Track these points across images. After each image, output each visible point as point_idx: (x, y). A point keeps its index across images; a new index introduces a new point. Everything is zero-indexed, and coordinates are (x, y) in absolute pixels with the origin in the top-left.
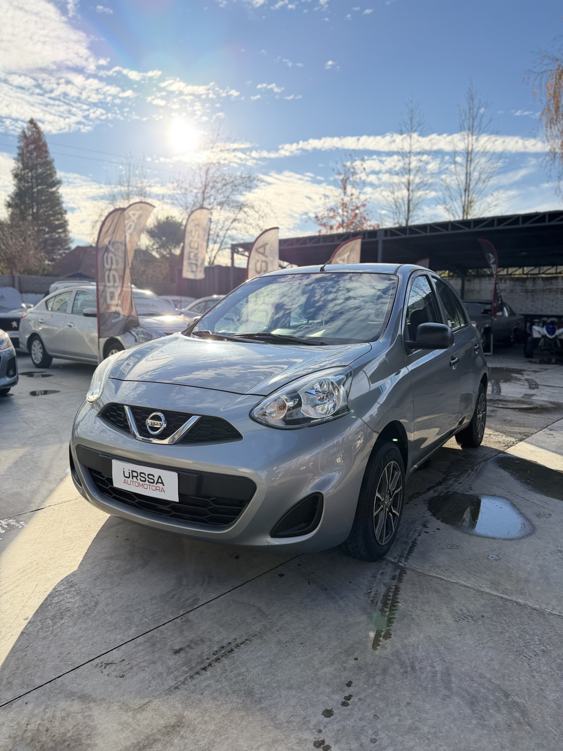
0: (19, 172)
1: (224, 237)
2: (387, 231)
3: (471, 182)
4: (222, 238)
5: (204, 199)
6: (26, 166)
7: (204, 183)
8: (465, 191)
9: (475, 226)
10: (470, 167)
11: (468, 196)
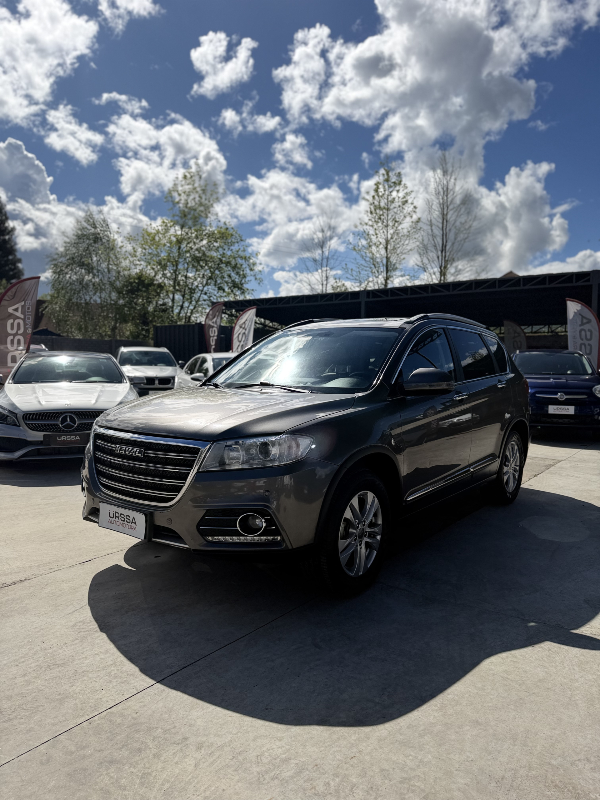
2: (369, 293)
3: (448, 243)
8: (442, 252)
9: (453, 290)
10: (446, 229)
11: (445, 256)
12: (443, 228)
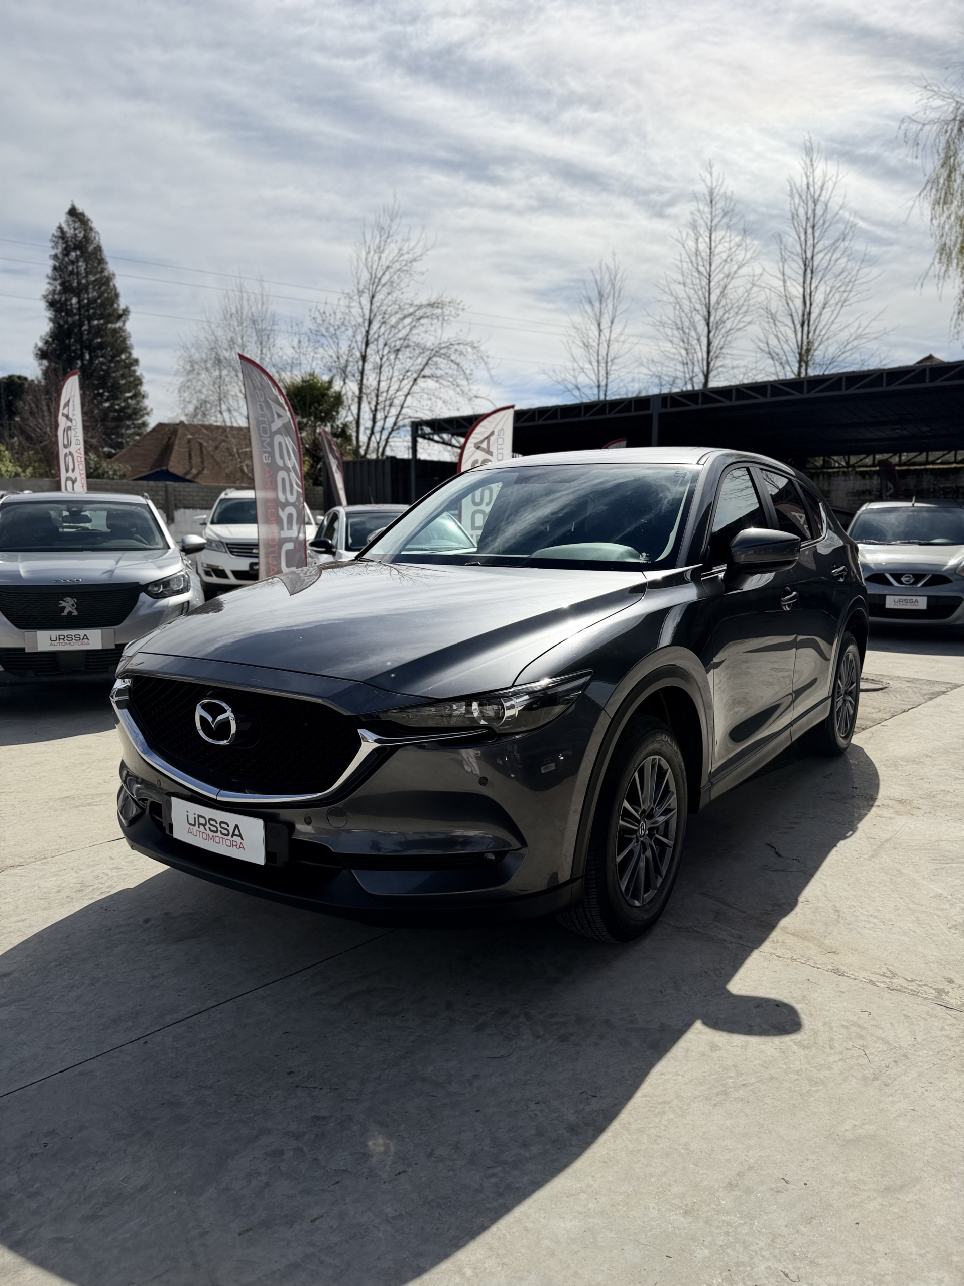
0: (56, 297)
1: (402, 407)
2: (666, 400)
3: (812, 310)
4: (399, 409)
5: (367, 344)
6: (66, 288)
7: (367, 317)
8: (802, 325)
9: (809, 392)
10: (811, 284)
11: (809, 332)
12: (804, 283)
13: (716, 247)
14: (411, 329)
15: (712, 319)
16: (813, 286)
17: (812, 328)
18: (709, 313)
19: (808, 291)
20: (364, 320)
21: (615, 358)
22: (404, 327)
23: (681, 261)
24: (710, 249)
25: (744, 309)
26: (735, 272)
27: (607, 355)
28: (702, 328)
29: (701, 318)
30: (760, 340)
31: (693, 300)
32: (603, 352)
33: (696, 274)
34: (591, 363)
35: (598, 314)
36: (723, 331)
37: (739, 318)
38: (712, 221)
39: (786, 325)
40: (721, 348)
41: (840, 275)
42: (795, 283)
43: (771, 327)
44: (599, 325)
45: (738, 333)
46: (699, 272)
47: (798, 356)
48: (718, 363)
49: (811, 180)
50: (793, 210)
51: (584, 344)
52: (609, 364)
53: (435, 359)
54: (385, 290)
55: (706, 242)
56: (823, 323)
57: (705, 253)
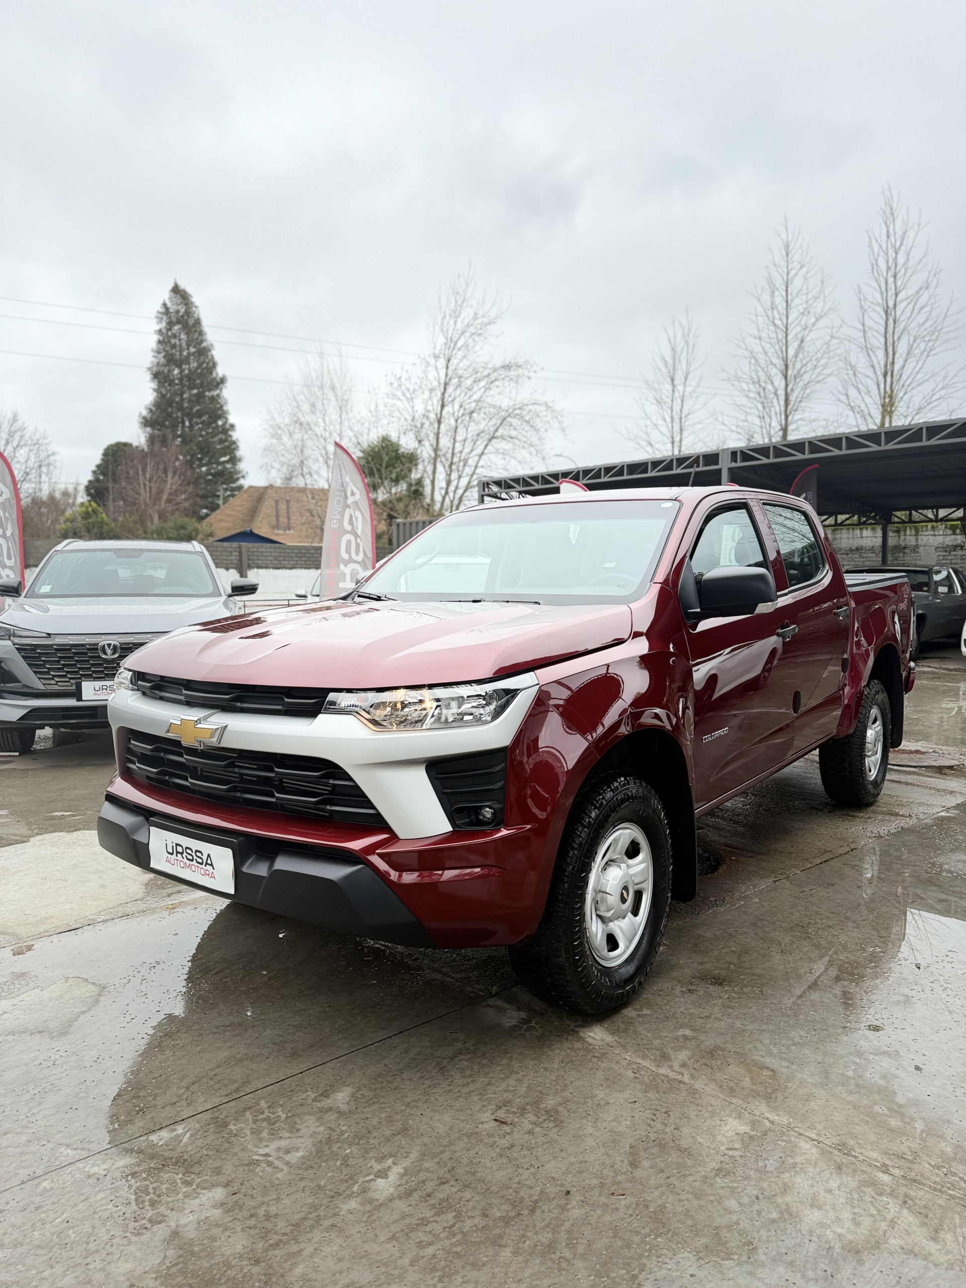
0: (161, 369)
1: (476, 467)
2: (734, 454)
3: (896, 360)
4: (473, 468)
5: (443, 406)
6: (170, 360)
7: (442, 381)
11: (892, 384)
12: (886, 333)
13: (792, 301)
14: (485, 391)
15: (790, 372)
16: (896, 337)
17: (896, 378)
18: (787, 366)
19: (890, 341)
20: (439, 383)
21: (689, 414)
22: (480, 389)
23: (757, 315)
24: (787, 302)
25: (823, 361)
26: (814, 324)
27: (681, 410)
28: (780, 382)
29: (778, 372)
30: (840, 392)
31: (770, 354)
32: (677, 408)
33: (772, 328)
34: (664, 420)
35: (671, 370)
36: (801, 384)
37: (818, 370)
38: (788, 275)
39: (868, 377)
40: (800, 402)
41: (924, 323)
42: (876, 334)
43: (850, 379)
44: (672, 380)
45: (818, 387)
46: (775, 325)
47: (880, 407)
48: (797, 417)
49: (891, 228)
50: (872, 260)
51: (657, 401)
52: (683, 420)
53: (509, 419)
54: (460, 354)
55: (782, 296)
56: (908, 373)
57: (782, 306)
